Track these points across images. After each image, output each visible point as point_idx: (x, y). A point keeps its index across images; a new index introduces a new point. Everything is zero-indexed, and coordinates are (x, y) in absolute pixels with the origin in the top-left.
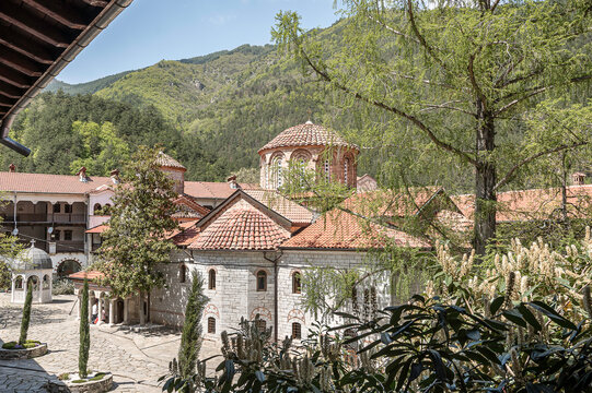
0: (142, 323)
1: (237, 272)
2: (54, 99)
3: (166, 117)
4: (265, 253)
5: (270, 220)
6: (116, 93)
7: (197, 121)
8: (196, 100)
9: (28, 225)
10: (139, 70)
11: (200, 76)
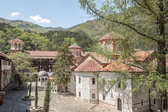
0: (64, 92)
1: (86, 78)
2: (59, 32)
3: (89, 35)
4: (94, 73)
5: (97, 63)
6: (76, 30)
7: (97, 36)
8: (97, 30)
9: (44, 65)
10: (82, 24)
11: (98, 24)
